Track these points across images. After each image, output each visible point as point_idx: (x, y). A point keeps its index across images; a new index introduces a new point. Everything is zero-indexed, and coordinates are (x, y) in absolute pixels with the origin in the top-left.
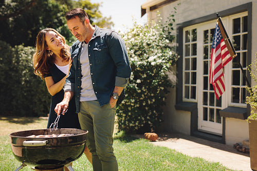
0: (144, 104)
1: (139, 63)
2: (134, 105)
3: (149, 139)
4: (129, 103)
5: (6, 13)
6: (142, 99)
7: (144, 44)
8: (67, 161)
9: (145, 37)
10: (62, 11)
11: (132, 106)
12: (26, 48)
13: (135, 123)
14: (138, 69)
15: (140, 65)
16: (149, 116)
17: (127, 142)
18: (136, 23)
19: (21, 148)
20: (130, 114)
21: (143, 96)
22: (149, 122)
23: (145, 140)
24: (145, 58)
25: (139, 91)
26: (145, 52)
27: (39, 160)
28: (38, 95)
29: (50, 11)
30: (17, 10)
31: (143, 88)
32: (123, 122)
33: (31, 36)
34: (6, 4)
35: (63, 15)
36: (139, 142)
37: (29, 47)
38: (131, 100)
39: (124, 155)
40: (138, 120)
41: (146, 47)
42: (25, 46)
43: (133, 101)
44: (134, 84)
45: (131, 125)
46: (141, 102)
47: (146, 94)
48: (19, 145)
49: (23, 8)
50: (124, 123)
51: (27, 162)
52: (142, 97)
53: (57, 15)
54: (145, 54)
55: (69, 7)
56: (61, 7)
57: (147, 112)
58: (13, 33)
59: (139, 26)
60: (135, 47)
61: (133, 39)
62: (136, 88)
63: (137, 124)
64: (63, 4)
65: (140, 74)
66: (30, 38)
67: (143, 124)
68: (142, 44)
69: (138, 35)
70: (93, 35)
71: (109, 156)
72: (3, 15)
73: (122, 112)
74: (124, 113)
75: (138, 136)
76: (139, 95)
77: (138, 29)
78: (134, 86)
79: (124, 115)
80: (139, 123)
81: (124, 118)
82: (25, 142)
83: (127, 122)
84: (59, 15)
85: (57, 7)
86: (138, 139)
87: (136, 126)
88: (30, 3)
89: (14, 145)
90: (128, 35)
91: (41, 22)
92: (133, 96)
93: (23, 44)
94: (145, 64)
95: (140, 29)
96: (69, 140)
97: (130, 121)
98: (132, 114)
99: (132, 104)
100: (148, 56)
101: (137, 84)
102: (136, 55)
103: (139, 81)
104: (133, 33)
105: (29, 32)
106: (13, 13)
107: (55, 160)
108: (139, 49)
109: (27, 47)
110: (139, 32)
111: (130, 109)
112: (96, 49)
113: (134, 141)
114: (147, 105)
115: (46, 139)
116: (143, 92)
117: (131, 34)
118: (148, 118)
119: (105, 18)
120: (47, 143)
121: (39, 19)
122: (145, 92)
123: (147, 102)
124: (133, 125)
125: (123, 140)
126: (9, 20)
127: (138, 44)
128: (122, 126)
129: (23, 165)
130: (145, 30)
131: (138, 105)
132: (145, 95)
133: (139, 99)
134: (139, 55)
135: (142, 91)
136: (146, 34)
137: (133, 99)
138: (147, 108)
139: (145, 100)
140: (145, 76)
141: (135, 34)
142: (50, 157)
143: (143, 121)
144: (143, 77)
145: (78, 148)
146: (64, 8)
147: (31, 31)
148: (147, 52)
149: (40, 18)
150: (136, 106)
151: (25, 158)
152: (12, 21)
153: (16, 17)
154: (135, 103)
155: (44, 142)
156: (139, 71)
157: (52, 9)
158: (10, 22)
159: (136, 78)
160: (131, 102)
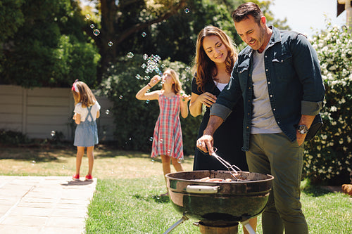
0: (341, 143)
1: (334, 82)
2: (326, 144)
3: (349, 194)
4: (318, 141)
5: (147, 18)
6: (338, 134)
7: (343, 55)
8: (244, 218)
9: (343, 45)
10: (219, 13)
11: (322, 145)
12: (172, 64)
13: (326, 169)
14: (333, 91)
15: (335, 86)
16: (349, 160)
17: (316, 196)
18: (330, 24)
19: (182, 195)
20: (319, 155)
21: (339, 130)
22: (349, 169)
23: (343, 194)
24: (344, 75)
25: (335, 123)
26: (344, 67)
27: (206, 212)
28: (187, 125)
29: (204, 14)
30: (161, 14)
31: (341, 119)
32: (308, 166)
33: (177, 48)
34: (148, 7)
35: (220, 19)
36: (333, 197)
37: (177, 63)
38: (322, 136)
39: (313, 214)
40: (332, 165)
41: (345, 59)
42: (172, 61)
43: (325, 137)
44: (326, 113)
45: (320, 171)
46: (337, 139)
47: (344, 128)
48: (180, 190)
49: (169, 11)
50: (310, 169)
51: (190, 213)
52: (338, 132)
53: (212, 20)
54: (344, 70)
55: (229, 7)
56: (219, 8)
57: (346, 154)
58: (156, 45)
59: (335, 29)
60: (328, 60)
61: (326, 48)
62: (330, 118)
63: (330, 170)
64: (221, 3)
65: (336, 98)
66: (177, 51)
67: (339, 171)
68: (340, 55)
69: (334, 42)
70: (271, 41)
71: (294, 214)
72: (144, 21)
73: (307, 152)
74: (310, 154)
75: (331, 188)
76: (334, 129)
77: (333, 34)
78: (326, 116)
79: (311, 157)
80: (333, 170)
81: (310, 162)
82: (189, 186)
83: (314, 167)
84: (215, 18)
85: (212, 8)
86: (332, 192)
87: (328, 173)
88: (178, 5)
89: (173, 190)
90: (318, 43)
91: (192, 29)
92: (324, 131)
93: (169, 58)
94: (344, 83)
95: (337, 33)
96: (247, 188)
97: (319, 167)
98: (321, 155)
99: (323, 142)
100: (348, 72)
101: (332, 112)
102: (329, 71)
103: (333, 109)
104: (325, 39)
105: (176, 43)
106: (156, 17)
107: (227, 214)
108: (334, 62)
109: (174, 61)
110: (334, 37)
111: (319, 148)
112: (276, 60)
113: (326, 195)
114: (346, 143)
115: (218, 184)
116: (339, 125)
117: (322, 41)
118: (347, 162)
119: (278, 20)
120: (218, 191)
121: (189, 25)
122: (343, 125)
123: (345, 140)
124: (324, 172)
125: (310, 193)
126: (151, 28)
127: (334, 54)
128: (308, 172)
129: (184, 219)
130: (344, 34)
131: (332, 144)
132: (342, 130)
133: (333, 134)
134: (334, 72)
135: (338, 123)
136: (346, 40)
137: (324, 135)
138: (345, 149)
139: (343, 136)
140: (343, 101)
141: (329, 41)
142: (221, 210)
143: (339, 167)
144: (340, 103)
145: (259, 199)
146: (222, 9)
147: (178, 41)
148: (347, 66)
149: (191, 23)
150: (328, 145)
151: (187, 208)
152: (155, 29)
153: (160, 23)
154: (328, 140)
155: (215, 188)
156: (334, 93)
157: (206, 11)
158: (153, 29)
159: (329, 105)
160: (321, 139)
